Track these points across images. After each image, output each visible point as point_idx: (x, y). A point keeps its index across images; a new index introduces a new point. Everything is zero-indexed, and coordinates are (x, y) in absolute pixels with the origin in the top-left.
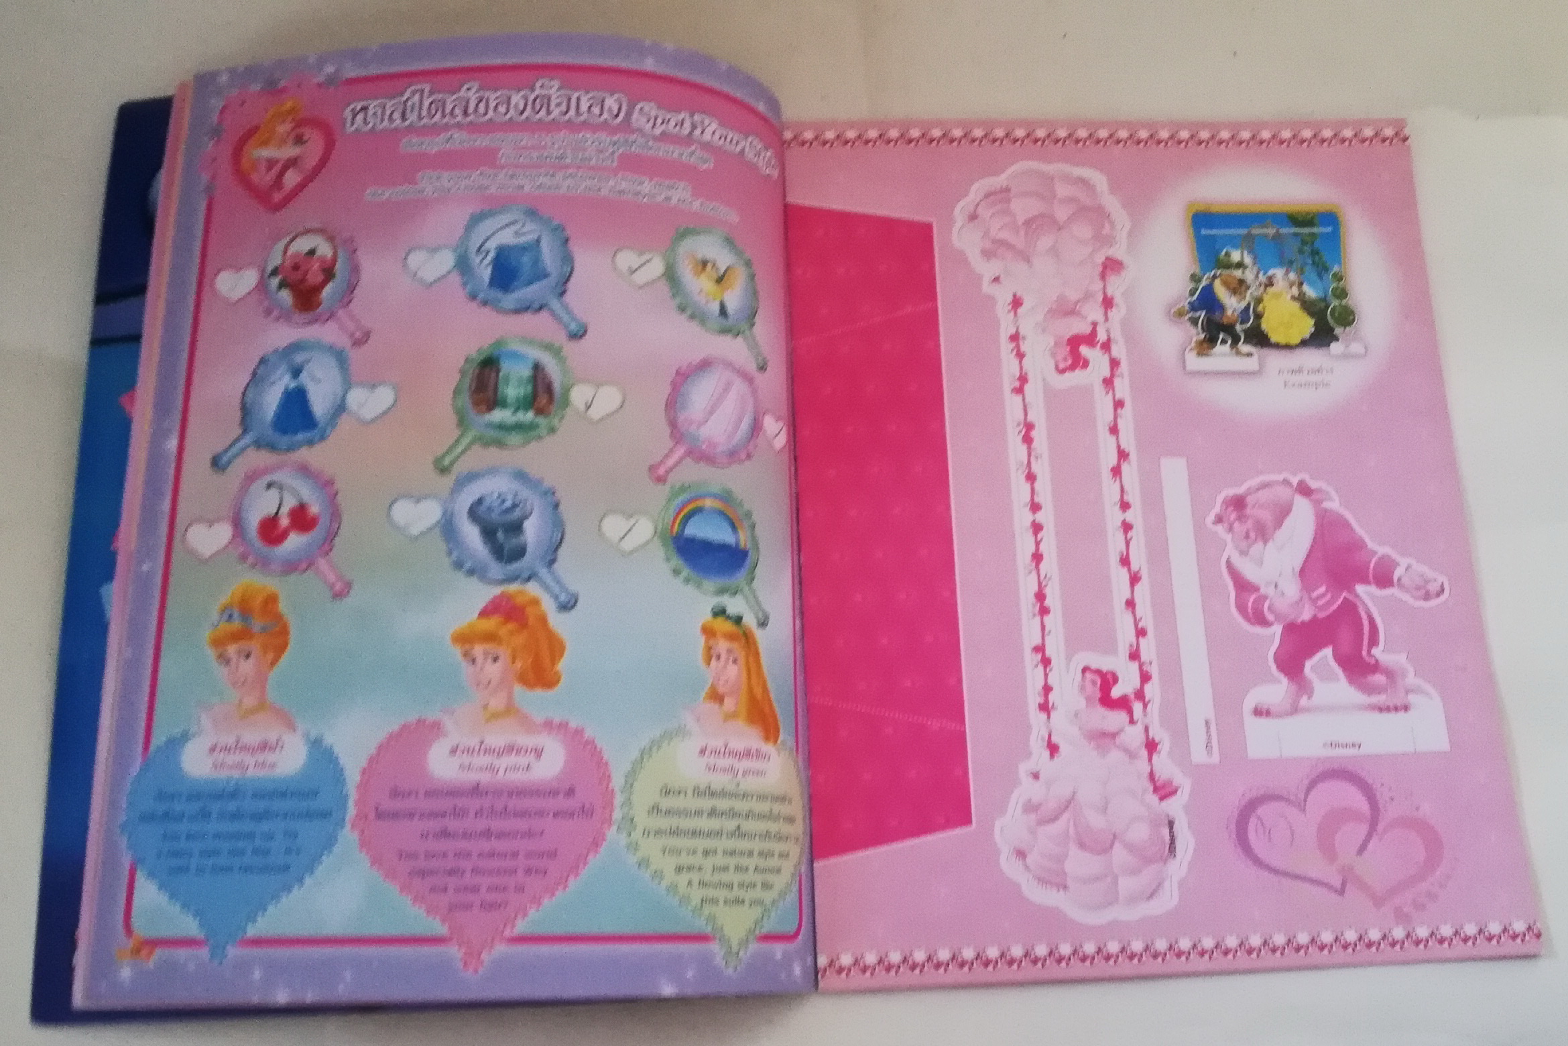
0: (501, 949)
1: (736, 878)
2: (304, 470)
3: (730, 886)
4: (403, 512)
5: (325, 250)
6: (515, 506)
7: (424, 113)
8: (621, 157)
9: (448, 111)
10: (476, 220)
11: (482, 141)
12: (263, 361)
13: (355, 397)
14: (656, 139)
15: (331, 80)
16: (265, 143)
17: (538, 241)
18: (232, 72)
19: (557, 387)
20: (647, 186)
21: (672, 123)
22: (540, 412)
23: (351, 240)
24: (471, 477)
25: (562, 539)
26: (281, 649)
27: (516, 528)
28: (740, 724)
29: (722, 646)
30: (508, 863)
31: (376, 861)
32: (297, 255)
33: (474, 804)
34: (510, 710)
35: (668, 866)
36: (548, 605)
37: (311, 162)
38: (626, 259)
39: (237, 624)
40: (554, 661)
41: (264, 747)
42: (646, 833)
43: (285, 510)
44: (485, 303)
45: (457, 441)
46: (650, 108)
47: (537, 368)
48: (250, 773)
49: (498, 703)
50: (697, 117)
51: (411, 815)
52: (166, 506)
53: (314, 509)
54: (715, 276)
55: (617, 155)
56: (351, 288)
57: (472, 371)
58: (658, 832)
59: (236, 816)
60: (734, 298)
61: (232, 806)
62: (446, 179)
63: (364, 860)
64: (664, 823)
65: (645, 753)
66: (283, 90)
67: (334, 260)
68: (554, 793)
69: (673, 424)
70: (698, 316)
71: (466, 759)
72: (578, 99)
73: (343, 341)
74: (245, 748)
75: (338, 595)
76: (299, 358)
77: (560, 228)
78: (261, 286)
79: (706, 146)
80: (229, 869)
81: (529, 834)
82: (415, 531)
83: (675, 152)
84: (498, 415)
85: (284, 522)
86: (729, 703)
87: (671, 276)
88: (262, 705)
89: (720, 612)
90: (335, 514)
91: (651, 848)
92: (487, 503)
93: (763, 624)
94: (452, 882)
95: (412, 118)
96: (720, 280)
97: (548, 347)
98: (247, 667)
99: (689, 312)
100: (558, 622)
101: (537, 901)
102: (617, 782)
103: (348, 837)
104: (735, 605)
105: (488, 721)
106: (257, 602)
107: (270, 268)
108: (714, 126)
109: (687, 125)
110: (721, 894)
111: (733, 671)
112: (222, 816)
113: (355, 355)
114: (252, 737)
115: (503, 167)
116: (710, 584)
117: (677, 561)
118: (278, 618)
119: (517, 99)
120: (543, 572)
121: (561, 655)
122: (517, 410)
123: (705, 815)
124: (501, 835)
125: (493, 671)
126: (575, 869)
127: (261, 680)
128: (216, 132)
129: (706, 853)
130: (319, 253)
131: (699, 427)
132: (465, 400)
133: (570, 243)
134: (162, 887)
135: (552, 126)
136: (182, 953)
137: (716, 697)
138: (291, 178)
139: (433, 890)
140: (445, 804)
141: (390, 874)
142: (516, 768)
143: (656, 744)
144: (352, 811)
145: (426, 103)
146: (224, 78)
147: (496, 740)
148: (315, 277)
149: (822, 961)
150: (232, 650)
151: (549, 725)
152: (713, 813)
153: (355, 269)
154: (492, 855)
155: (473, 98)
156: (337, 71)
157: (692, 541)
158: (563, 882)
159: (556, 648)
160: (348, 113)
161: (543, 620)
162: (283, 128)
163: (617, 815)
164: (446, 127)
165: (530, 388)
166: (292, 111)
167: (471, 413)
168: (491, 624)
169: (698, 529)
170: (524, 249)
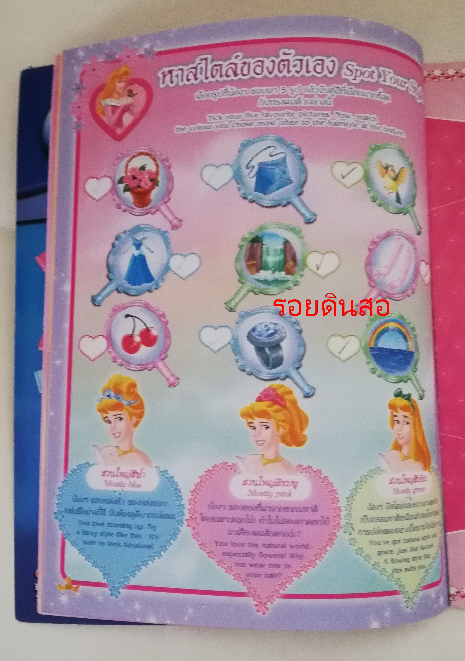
0: (278, 601)
1: (410, 555)
2: (147, 306)
3: (407, 560)
4: (208, 335)
5: (151, 166)
6: (276, 332)
7: (209, 75)
8: (335, 100)
9: (224, 73)
10: (245, 145)
11: (246, 92)
12: (117, 238)
13: (176, 262)
14: (356, 85)
15: (148, 52)
16: (110, 96)
17: (284, 159)
18: (86, 49)
19: (299, 257)
20: (352, 119)
21: (367, 74)
22: (289, 272)
23: (166, 160)
24: (248, 314)
25: (305, 352)
26: (140, 416)
27: (276, 346)
28: (411, 462)
29: (401, 414)
30: (280, 551)
31: (203, 546)
32: (134, 169)
33: (258, 515)
34: (277, 459)
35: (372, 551)
36: (298, 395)
37: (138, 108)
38: (341, 168)
39: (114, 400)
40: (302, 429)
41: (134, 474)
42: (360, 532)
43: (137, 332)
44: (252, 201)
45: (239, 291)
46: (353, 65)
47: (286, 243)
48: (127, 489)
49: (270, 454)
50: (381, 69)
51: (221, 520)
52: (67, 325)
53: (154, 332)
54: (393, 175)
55: (332, 98)
56: (168, 192)
57: (246, 245)
58: (368, 532)
59: (120, 514)
60: (404, 190)
61: (117, 508)
62: (225, 119)
63: (195, 544)
64: (370, 526)
65: (359, 484)
66: (118, 61)
67: (157, 173)
68: (306, 509)
69: (370, 276)
70: (383, 204)
71: (253, 488)
72: (308, 61)
73: (165, 226)
74: (122, 474)
75: (172, 385)
76: (139, 236)
77: (299, 150)
78: (113, 190)
79: (388, 88)
80: (118, 545)
81: (291, 534)
82: (216, 347)
83: (367, 94)
84: (263, 274)
85: (137, 339)
86: (405, 450)
87: (367, 178)
88: (132, 450)
89: (399, 394)
90: (168, 336)
91: (363, 541)
92: (259, 329)
93: (421, 398)
94: (248, 560)
95: (201, 77)
96: (395, 179)
97: (292, 229)
98: (121, 426)
99: (378, 202)
100: (303, 404)
101: (297, 574)
102: (342, 503)
103: (185, 530)
104: (407, 388)
105: (265, 464)
106: (124, 388)
107: (118, 178)
108: (392, 75)
109: (375, 75)
110: (403, 566)
111: (407, 430)
112: (112, 513)
113: (173, 234)
114: (126, 469)
115: (259, 110)
116: (393, 377)
117: (374, 364)
118: (137, 397)
119: (268, 63)
120: (294, 374)
121: (306, 426)
122: (274, 271)
123: (394, 519)
124: (276, 534)
125: (266, 434)
126: (319, 556)
127: (130, 434)
128: (78, 89)
129: (395, 542)
130: (147, 168)
131: (384, 277)
132: (242, 265)
133: (305, 161)
134: (81, 551)
135: (292, 81)
136: (95, 590)
137: (398, 447)
138: (127, 119)
139: (237, 564)
140: (242, 514)
141: (211, 554)
142: (281, 494)
143: (364, 479)
144: (187, 516)
145: (210, 66)
146: (81, 53)
147: (270, 476)
148: (146, 184)
149: (453, 591)
150: (111, 415)
151: (301, 468)
152: (398, 518)
153: (170, 179)
154: (270, 546)
155: (239, 62)
156: (151, 47)
157: (381, 350)
158: (312, 563)
159: (303, 421)
160: (160, 76)
161: (294, 403)
162: (120, 85)
163: (343, 523)
164: (224, 83)
165: (282, 257)
166: (126, 73)
167: (246, 272)
168: (263, 406)
169: (385, 343)
170: (275, 164)
